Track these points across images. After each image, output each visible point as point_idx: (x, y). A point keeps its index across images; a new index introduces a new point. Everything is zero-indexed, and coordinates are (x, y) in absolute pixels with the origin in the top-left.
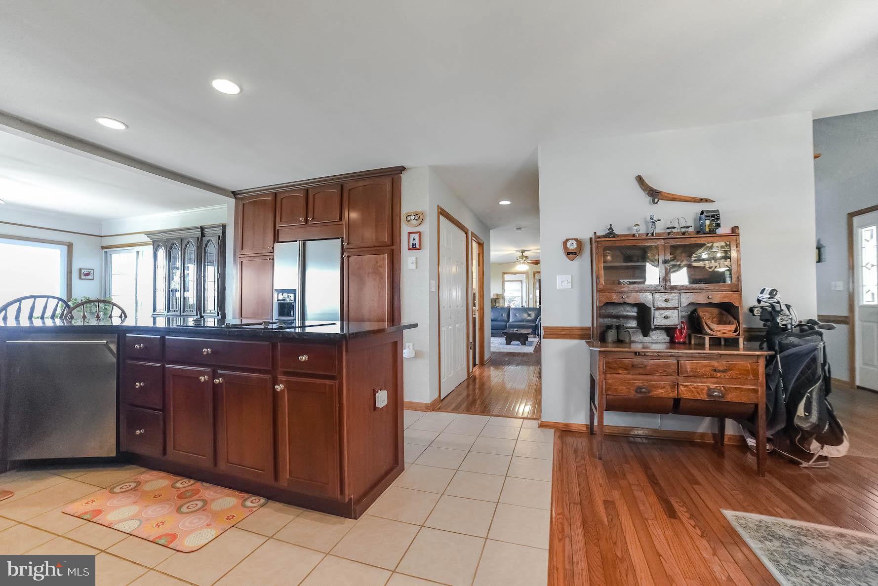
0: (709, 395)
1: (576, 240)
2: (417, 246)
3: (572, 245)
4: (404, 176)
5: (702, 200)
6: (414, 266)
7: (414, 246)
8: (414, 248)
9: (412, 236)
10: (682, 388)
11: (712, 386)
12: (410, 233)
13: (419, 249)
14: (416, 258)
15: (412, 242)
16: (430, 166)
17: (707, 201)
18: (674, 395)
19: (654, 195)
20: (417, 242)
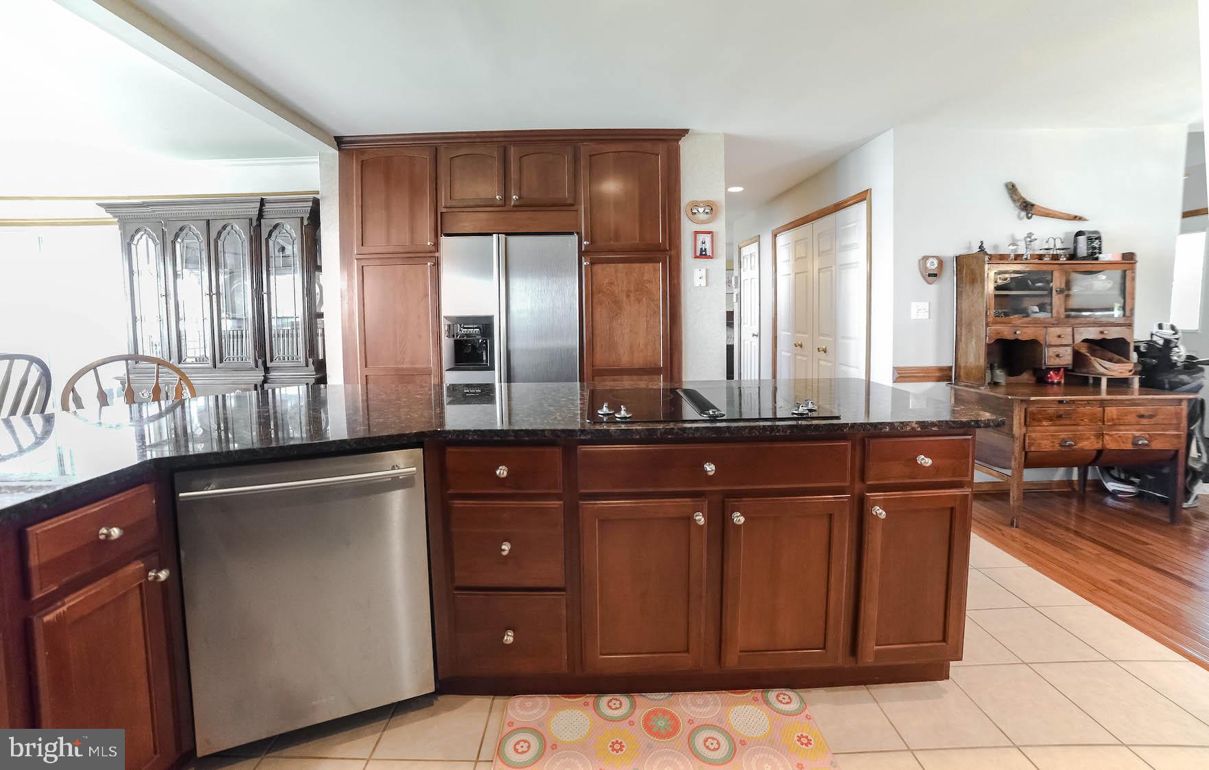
0: (1135, 444)
1: (937, 257)
2: (709, 253)
3: (932, 265)
4: (684, 144)
5: (1076, 217)
6: (703, 282)
7: (704, 253)
8: (703, 255)
9: (701, 237)
10: (1107, 437)
11: (1137, 434)
12: (696, 233)
13: (710, 257)
14: (707, 270)
15: (699, 246)
16: (725, 134)
17: (1080, 219)
18: (1099, 446)
19: (1027, 207)
20: (708, 246)
